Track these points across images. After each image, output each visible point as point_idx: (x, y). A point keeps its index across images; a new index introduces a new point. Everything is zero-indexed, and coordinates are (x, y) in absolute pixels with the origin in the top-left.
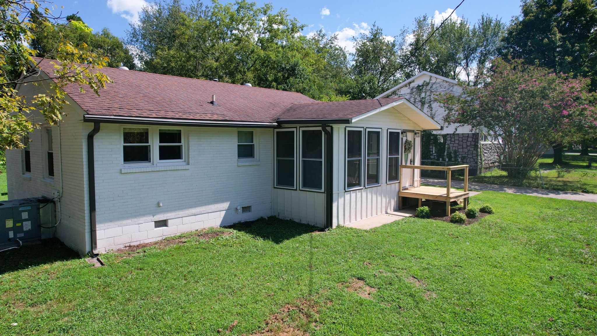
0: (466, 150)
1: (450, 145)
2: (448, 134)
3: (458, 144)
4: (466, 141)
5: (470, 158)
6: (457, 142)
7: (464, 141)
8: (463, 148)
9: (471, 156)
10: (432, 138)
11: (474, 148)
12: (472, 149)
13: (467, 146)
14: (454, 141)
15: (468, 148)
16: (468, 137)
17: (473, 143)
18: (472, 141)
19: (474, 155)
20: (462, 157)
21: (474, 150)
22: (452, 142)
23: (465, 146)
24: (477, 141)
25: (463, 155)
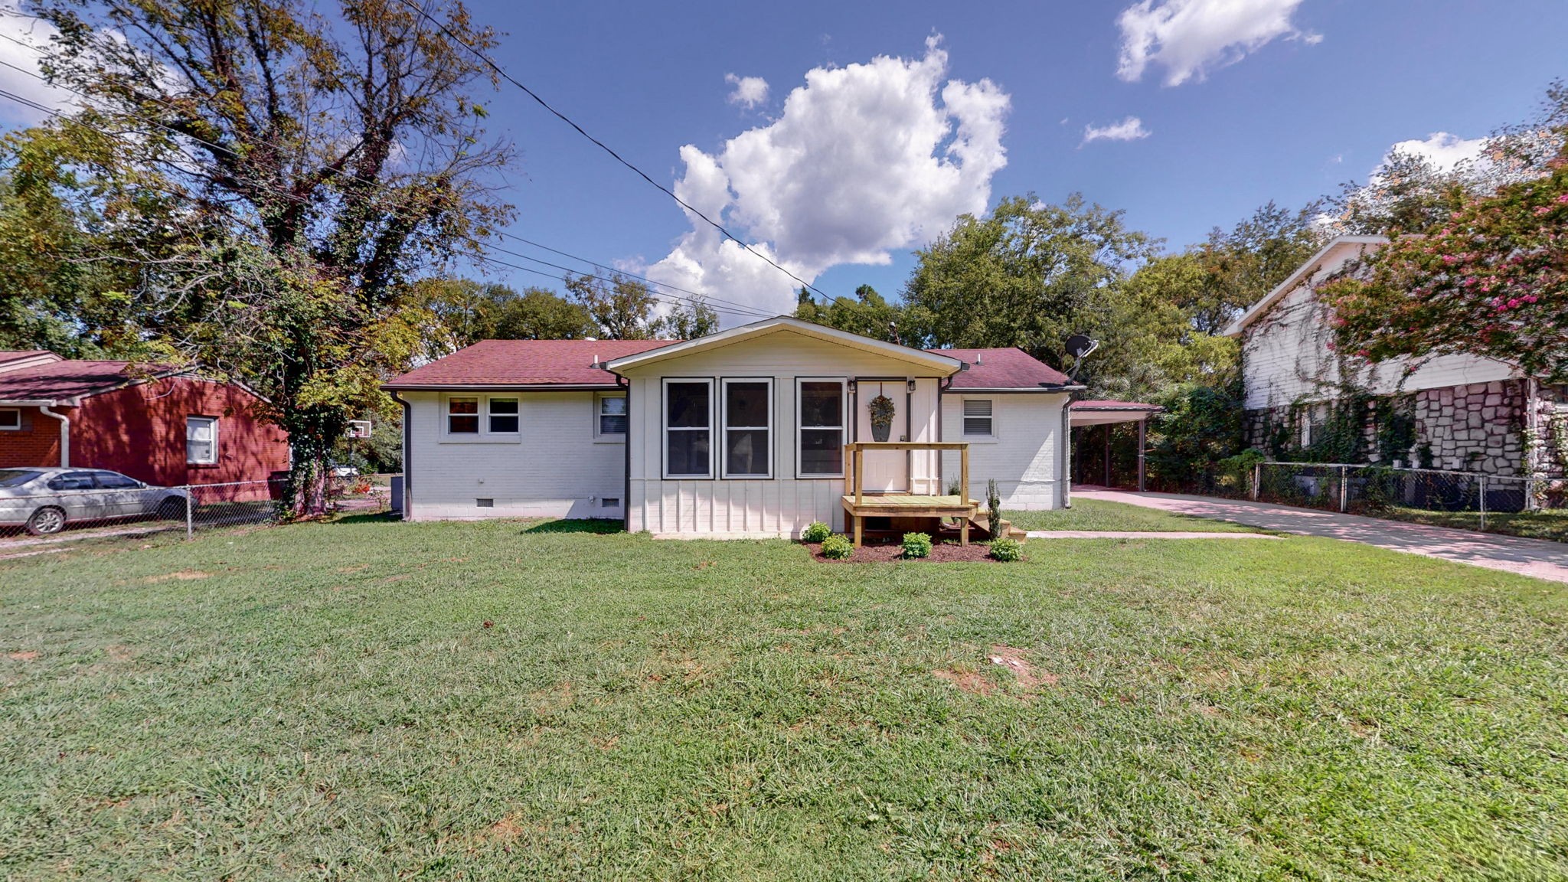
0: (1481, 435)
1: (1426, 421)
2: (1419, 392)
3: (1453, 416)
4: (1478, 407)
5: (1496, 457)
6: (1448, 411)
7: (1471, 407)
8: (1468, 428)
9: (1499, 452)
10: (1371, 405)
11: (1509, 425)
12: (1503, 430)
13: (1484, 421)
14: (1440, 410)
15: (1488, 426)
16: (1486, 393)
17: (1504, 411)
18: (1502, 404)
19: (1508, 448)
20: (1467, 454)
21: (1510, 432)
22: (1432, 414)
23: (1474, 421)
24: (1518, 402)
25: (1470, 450)
